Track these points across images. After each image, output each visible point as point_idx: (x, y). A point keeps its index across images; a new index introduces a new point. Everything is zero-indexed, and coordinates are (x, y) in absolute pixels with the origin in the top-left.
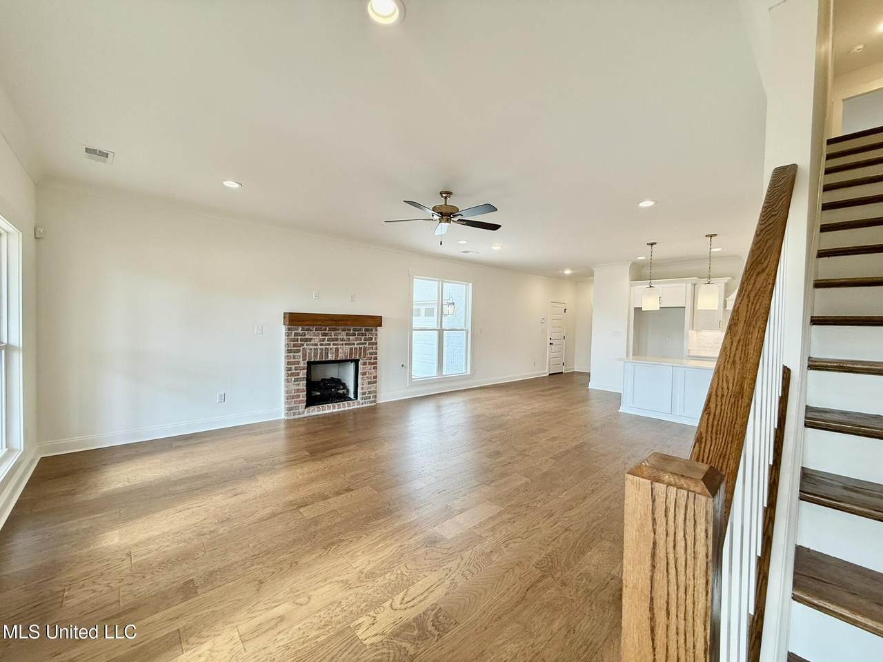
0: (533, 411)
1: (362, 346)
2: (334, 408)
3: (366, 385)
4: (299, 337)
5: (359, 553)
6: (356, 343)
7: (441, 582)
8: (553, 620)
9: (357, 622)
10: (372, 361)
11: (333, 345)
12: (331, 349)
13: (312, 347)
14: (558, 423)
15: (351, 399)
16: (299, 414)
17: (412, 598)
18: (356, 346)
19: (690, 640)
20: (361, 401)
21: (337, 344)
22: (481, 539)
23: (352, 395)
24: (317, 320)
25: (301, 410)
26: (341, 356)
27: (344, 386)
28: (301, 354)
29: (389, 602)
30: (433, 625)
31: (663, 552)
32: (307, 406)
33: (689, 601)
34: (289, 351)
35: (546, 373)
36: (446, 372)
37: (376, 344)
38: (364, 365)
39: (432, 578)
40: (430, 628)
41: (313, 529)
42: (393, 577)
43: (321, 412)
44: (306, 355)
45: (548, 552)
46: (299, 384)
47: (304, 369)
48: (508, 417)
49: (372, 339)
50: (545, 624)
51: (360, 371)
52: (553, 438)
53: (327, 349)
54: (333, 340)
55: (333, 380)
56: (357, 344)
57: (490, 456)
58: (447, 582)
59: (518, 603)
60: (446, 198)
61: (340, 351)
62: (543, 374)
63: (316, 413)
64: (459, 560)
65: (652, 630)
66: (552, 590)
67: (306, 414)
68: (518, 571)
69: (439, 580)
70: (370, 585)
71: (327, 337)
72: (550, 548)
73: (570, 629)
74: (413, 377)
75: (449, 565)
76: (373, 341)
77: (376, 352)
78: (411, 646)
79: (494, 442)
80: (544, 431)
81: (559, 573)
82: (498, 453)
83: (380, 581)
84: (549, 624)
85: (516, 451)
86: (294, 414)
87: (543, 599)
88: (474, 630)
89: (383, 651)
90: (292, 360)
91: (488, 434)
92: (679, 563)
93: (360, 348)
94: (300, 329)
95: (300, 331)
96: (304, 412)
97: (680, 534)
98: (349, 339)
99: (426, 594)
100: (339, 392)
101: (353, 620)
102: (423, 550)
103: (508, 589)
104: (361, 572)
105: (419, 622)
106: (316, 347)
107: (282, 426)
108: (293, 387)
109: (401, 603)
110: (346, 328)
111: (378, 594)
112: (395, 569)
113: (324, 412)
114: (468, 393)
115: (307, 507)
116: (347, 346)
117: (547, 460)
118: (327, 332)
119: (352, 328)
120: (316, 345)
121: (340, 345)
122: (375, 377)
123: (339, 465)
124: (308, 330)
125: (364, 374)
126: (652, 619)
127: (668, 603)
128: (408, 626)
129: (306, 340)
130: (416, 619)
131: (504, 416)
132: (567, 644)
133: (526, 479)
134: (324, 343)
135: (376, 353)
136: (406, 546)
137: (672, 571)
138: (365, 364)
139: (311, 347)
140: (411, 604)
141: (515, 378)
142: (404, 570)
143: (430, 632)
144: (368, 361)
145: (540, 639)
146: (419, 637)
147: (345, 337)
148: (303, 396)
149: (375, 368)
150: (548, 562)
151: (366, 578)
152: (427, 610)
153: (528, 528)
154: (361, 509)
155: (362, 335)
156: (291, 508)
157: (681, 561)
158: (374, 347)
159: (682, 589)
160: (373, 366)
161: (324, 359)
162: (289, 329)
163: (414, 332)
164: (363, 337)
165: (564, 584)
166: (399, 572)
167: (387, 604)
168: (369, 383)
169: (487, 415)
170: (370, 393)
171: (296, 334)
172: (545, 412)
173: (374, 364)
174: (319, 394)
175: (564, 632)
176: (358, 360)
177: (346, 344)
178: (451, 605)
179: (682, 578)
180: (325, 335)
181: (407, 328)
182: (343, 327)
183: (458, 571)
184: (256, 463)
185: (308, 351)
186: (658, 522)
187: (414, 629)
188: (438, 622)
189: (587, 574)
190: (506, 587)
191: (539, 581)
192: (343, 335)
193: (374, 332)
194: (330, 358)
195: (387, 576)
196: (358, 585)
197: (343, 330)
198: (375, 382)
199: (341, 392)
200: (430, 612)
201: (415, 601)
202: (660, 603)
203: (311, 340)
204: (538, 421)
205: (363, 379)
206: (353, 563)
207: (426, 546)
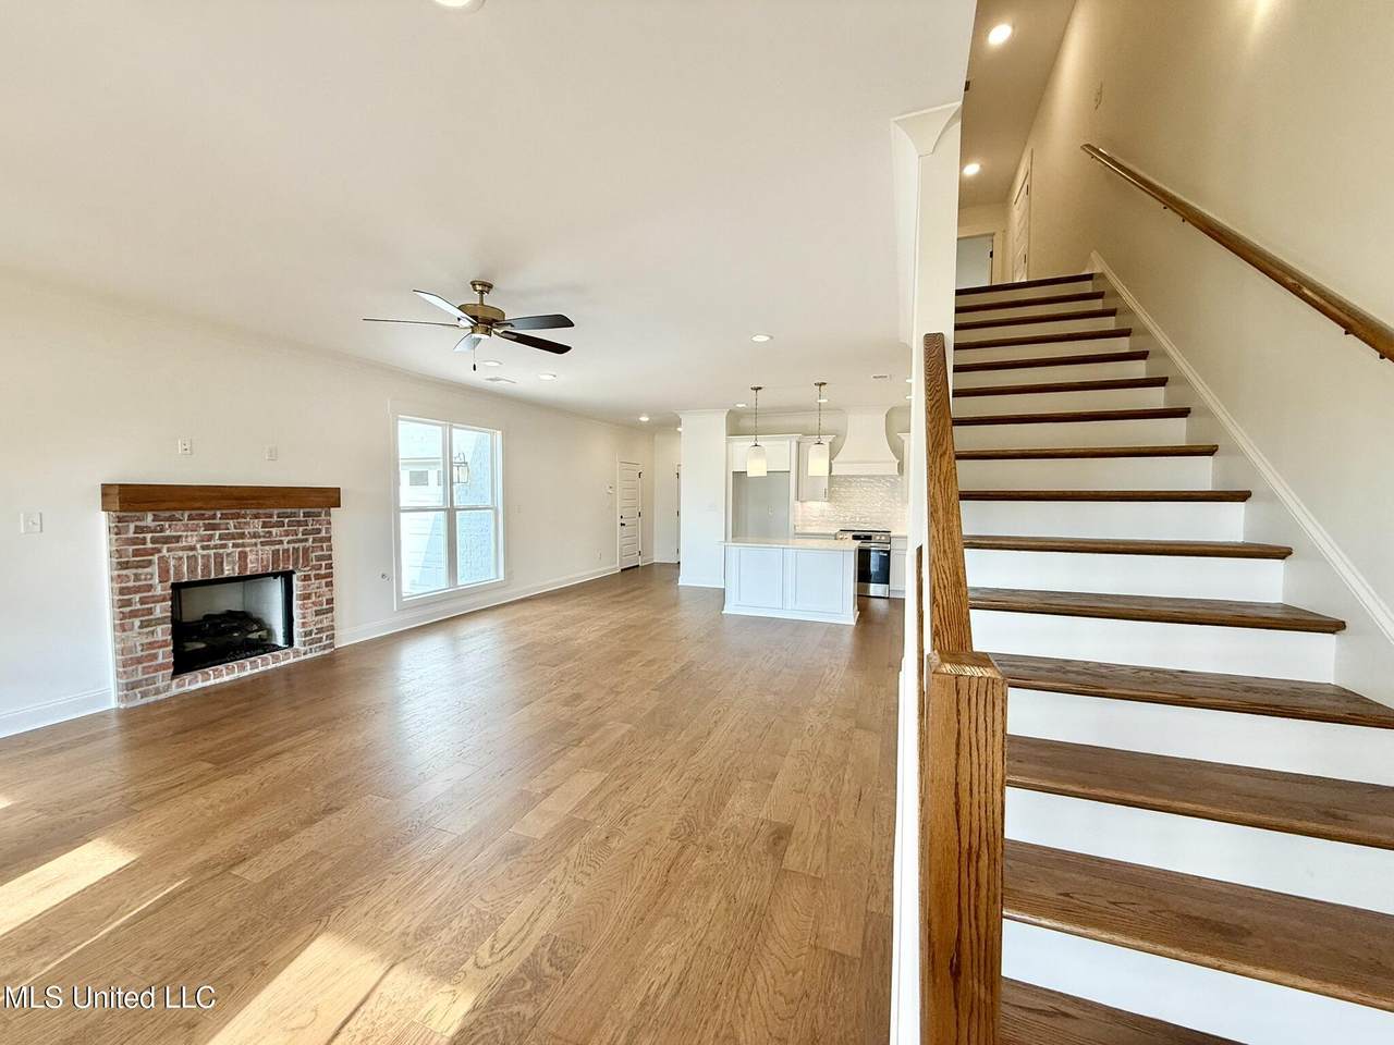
0: (613, 627)
1: (301, 545)
2: (243, 668)
3: (311, 618)
4: (149, 536)
5: (390, 907)
6: (286, 539)
7: (546, 902)
8: (708, 898)
9: (424, 1011)
10: (323, 572)
11: (234, 546)
12: (228, 555)
13: (184, 554)
14: (650, 639)
15: (279, 648)
16: (157, 692)
17: (506, 942)
18: (286, 546)
19: (990, 809)
20: (303, 649)
21: (243, 545)
22: (586, 825)
23: (280, 640)
24: (194, 499)
25: (160, 684)
26: (252, 567)
27: (261, 625)
28: (155, 569)
29: (471, 961)
30: (551, 965)
31: (967, 738)
32: (175, 674)
33: (989, 774)
34: (124, 566)
35: (615, 569)
36: (464, 580)
37: (329, 539)
38: (304, 580)
39: (529, 902)
40: (548, 970)
41: (277, 896)
42: (465, 923)
43: (212, 682)
44: (168, 571)
45: (681, 815)
46: (152, 632)
47: (164, 600)
48: (579, 641)
49: (319, 531)
50: (700, 905)
51: (296, 592)
52: (650, 661)
53: (221, 555)
54: (232, 536)
55: (231, 615)
56: (288, 543)
57: (566, 704)
58: (555, 900)
59: (661, 891)
60: (482, 292)
61: (251, 557)
62: (612, 570)
63: (200, 685)
64: (564, 864)
65: (957, 812)
66: (698, 861)
67: (175, 691)
68: (650, 851)
69: (541, 902)
70: (429, 947)
71: (218, 533)
72: (683, 810)
73: (731, 899)
74: (404, 595)
75: (551, 875)
76: (323, 534)
77: (330, 555)
78: (527, 1007)
79: (569, 682)
80: (634, 654)
81: (701, 837)
82: (577, 697)
83: (445, 936)
84: (705, 903)
85: (604, 688)
86: (144, 695)
87: (691, 876)
88: (612, 948)
89: (484, 1032)
90: (131, 584)
91: (554, 672)
92: (980, 745)
93: (296, 550)
94: (150, 517)
95: (149, 520)
96: (169, 686)
97: (981, 720)
98: (270, 532)
99: (527, 928)
100: (250, 636)
101: (416, 1011)
102: (503, 867)
103: (644, 878)
104: (405, 934)
105: (530, 969)
106: (191, 553)
107: (114, 723)
108: (137, 638)
109: (490, 956)
110: (261, 511)
111: (447, 956)
112: (464, 909)
113: (218, 681)
114: (504, 610)
115: (248, 863)
116: (267, 548)
117: (648, 694)
118: (217, 521)
119: (276, 511)
120: (193, 548)
121: (249, 545)
122: (330, 601)
123: (293, 771)
124: (171, 519)
125: (306, 597)
126: (957, 804)
127: (971, 783)
128: (514, 981)
129: (167, 540)
130: (523, 968)
131: (572, 639)
132: (731, 918)
133: (629, 726)
134: (212, 543)
135: (330, 557)
136: (473, 869)
137: (975, 754)
138: (306, 578)
139: (180, 553)
140: (508, 950)
141: (571, 580)
142: (481, 905)
143: (550, 976)
144: (313, 573)
145: (698, 926)
146: (536, 989)
147: (260, 530)
148: (165, 656)
149: (329, 584)
150: (685, 827)
151: (417, 939)
152: (537, 948)
153: (648, 792)
154: (367, 836)
155: (299, 524)
156: (209, 874)
157: (983, 741)
158: (325, 545)
159: (983, 767)
160: (324, 581)
161: (213, 576)
162: (120, 520)
163: (402, 515)
164: (301, 529)
165: (710, 849)
166: (473, 911)
167: (468, 965)
168: (318, 613)
169: (545, 641)
170: (320, 631)
171: (138, 530)
172: (631, 627)
173: (328, 578)
174: (203, 645)
175: (724, 904)
176: (292, 572)
177: (263, 544)
178: (569, 929)
179: (983, 757)
180: (214, 527)
181: (392, 510)
182: (255, 511)
183: (567, 878)
184: (75, 811)
185: (172, 562)
186: (962, 714)
187: (525, 982)
188: (557, 958)
189: (733, 828)
190: (640, 877)
191: (680, 854)
192: (256, 526)
193: (323, 517)
194: (226, 573)
195: (455, 924)
196: (405, 956)
197: (256, 517)
198: (331, 610)
199: (254, 636)
200: (540, 951)
201: (513, 944)
202: (965, 785)
203: (178, 539)
204: (624, 640)
205: (303, 607)
206: (383, 925)
207: (506, 860)
